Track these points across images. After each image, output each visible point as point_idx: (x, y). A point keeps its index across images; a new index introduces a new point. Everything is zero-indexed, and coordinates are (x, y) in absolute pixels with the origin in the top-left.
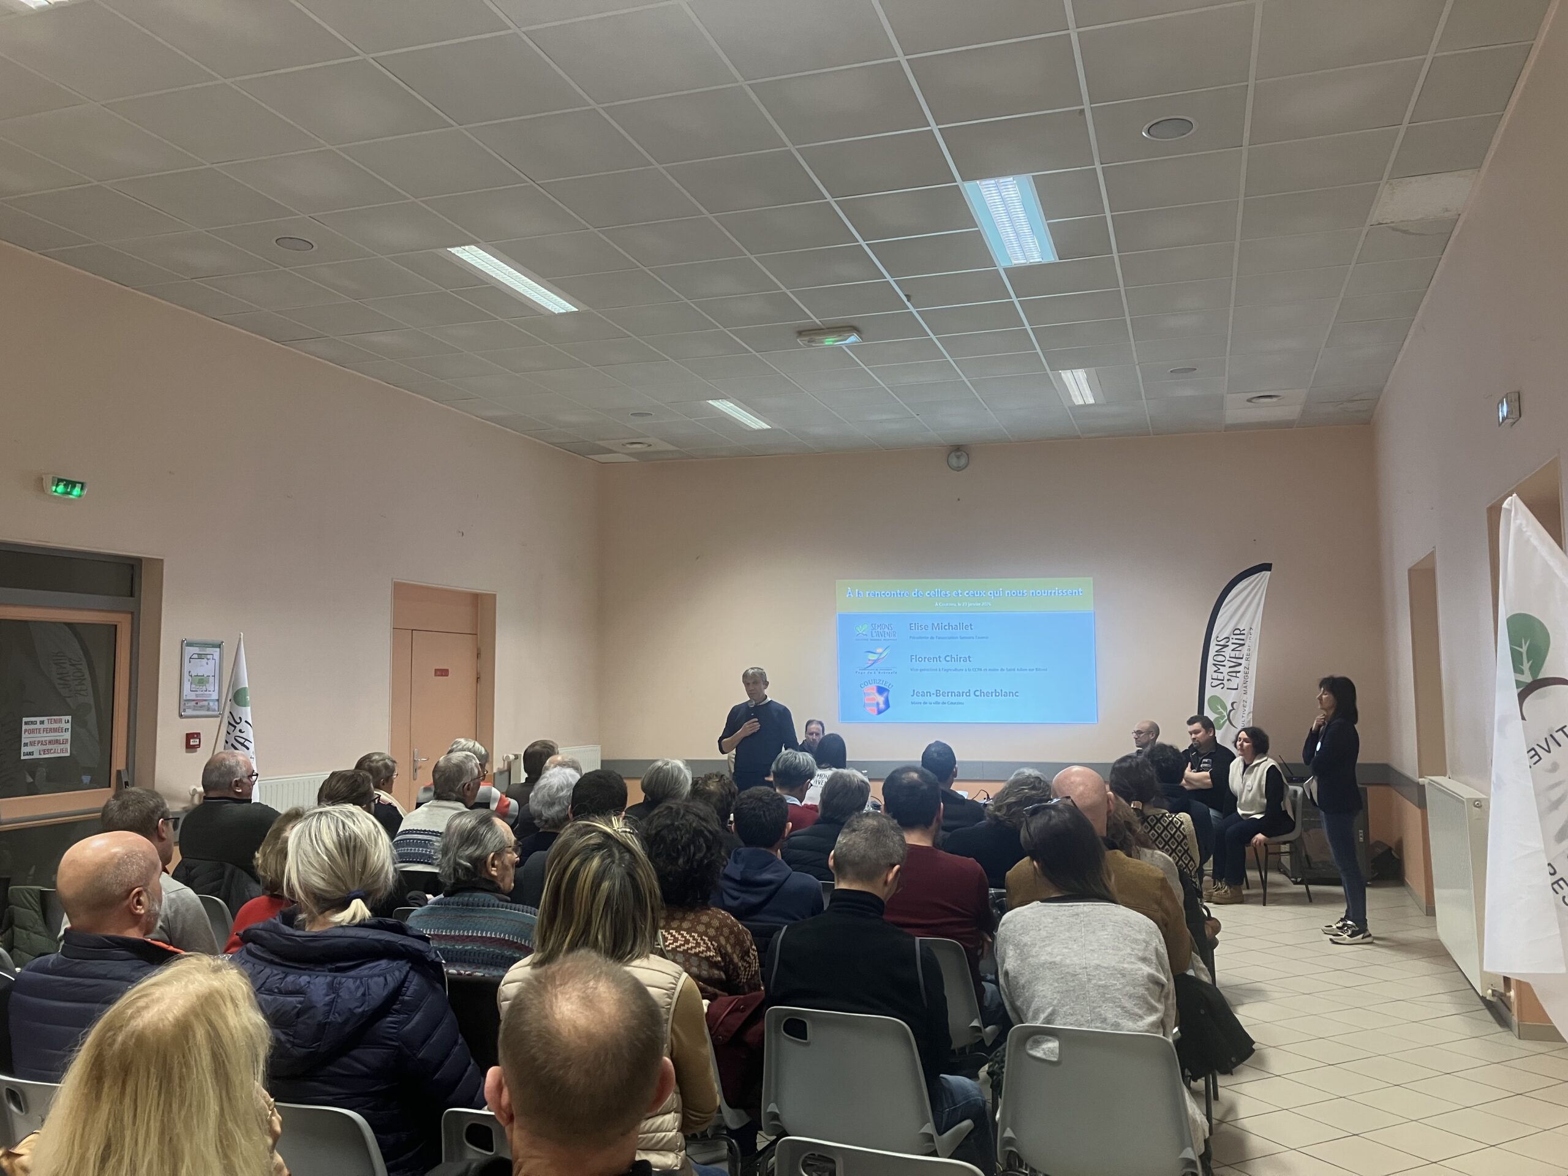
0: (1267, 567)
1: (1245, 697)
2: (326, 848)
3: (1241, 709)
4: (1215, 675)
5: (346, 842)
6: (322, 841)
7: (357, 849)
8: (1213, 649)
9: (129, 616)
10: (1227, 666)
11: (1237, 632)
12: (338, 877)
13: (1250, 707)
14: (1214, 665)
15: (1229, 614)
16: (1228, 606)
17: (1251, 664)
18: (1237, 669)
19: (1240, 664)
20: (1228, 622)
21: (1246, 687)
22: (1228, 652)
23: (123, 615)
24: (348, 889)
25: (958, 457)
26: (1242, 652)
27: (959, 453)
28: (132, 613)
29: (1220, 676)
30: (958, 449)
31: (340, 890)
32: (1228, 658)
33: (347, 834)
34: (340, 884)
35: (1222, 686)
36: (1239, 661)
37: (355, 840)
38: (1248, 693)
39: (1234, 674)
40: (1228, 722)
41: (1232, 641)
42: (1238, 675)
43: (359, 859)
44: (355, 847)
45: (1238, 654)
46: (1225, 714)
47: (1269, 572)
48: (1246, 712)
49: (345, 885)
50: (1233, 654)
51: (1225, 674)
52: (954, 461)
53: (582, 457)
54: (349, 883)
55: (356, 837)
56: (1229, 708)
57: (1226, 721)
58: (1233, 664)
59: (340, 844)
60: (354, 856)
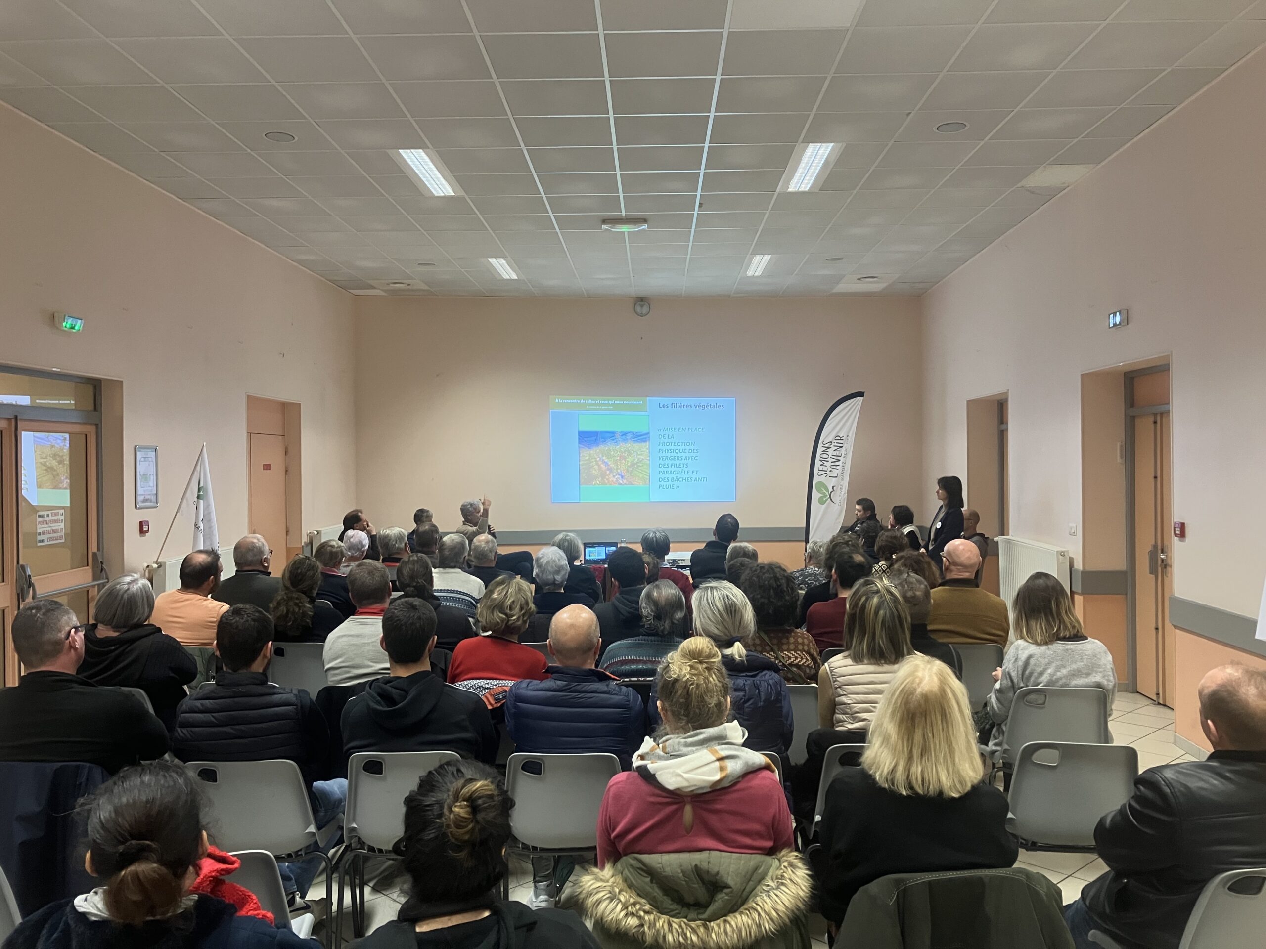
0: (861, 394)
1: (842, 483)
2: (718, 610)
3: (838, 493)
4: (821, 468)
5: (730, 607)
6: (716, 607)
7: (737, 612)
8: (820, 449)
9: (95, 427)
10: (830, 462)
11: (838, 438)
12: (726, 628)
13: (845, 489)
14: (821, 460)
15: (832, 425)
16: (834, 419)
17: (847, 461)
18: (837, 463)
19: (839, 460)
20: (830, 432)
21: (843, 476)
22: (830, 452)
23: (89, 426)
24: (731, 635)
25: (642, 306)
26: (841, 452)
27: (642, 303)
28: (97, 425)
29: (825, 468)
30: (642, 300)
31: (726, 635)
32: (830, 456)
33: (730, 602)
34: (727, 631)
35: (826, 475)
36: (839, 458)
37: (735, 606)
38: (844, 480)
39: (835, 467)
40: (829, 499)
41: (833, 444)
42: (838, 467)
43: (738, 619)
44: (735, 611)
45: (837, 453)
46: (827, 494)
47: (862, 398)
48: (843, 493)
49: (730, 632)
50: (834, 453)
51: (828, 467)
52: (638, 309)
53: (344, 291)
54: (732, 631)
55: (736, 605)
56: (831, 490)
57: (828, 499)
58: (834, 460)
59: (726, 606)
60: (735, 615)
